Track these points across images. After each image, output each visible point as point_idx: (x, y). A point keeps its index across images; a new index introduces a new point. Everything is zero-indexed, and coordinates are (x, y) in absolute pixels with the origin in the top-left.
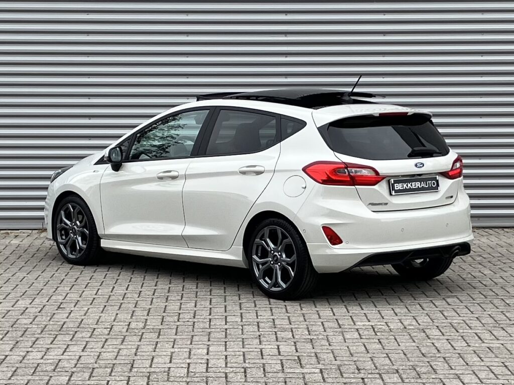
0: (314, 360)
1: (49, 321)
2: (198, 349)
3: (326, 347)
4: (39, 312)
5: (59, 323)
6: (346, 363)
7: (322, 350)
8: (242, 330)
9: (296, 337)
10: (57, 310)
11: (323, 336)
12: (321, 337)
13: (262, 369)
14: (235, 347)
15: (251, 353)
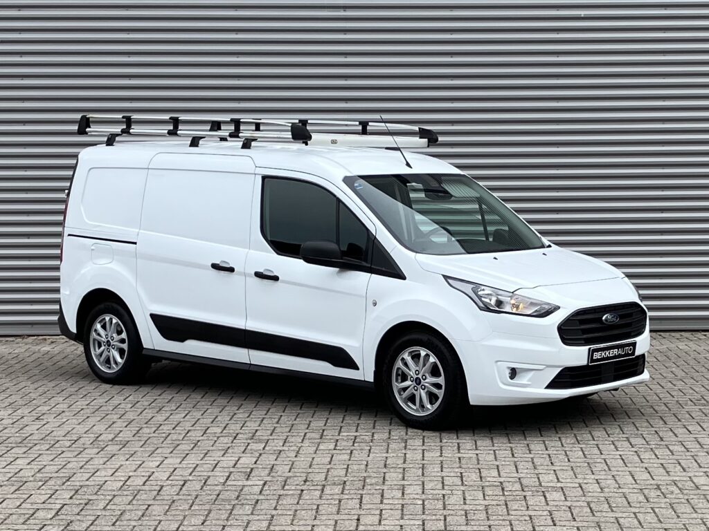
0: (267, 471)
1: (17, 432)
2: (152, 461)
3: (289, 459)
4: (12, 424)
5: (24, 435)
6: (298, 474)
7: (283, 461)
8: (216, 441)
9: (267, 448)
10: (33, 421)
11: (295, 448)
12: (292, 448)
13: (203, 481)
14: (192, 460)
15: (205, 466)
